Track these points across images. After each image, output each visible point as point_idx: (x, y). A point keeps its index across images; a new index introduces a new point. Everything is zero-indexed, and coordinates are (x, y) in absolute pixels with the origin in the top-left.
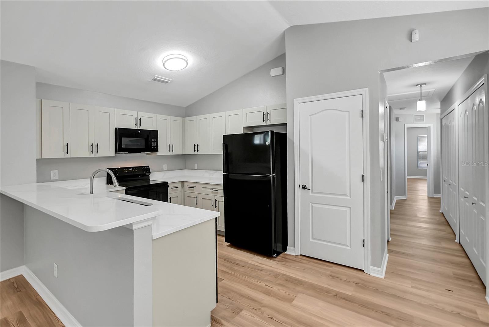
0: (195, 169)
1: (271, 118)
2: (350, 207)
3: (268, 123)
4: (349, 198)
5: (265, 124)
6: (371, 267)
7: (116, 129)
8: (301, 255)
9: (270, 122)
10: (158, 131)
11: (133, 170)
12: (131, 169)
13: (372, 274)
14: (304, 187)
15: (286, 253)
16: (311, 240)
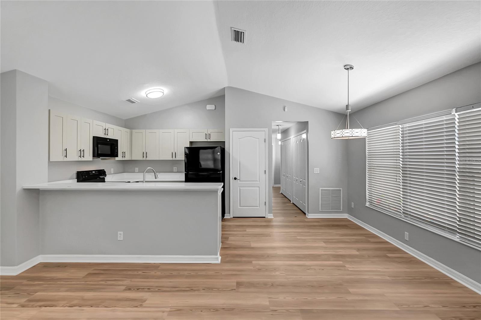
0: (136, 172)
1: (210, 138)
2: (259, 187)
3: (209, 140)
4: (259, 182)
5: (207, 141)
6: (269, 214)
7: (94, 137)
8: (233, 217)
9: (210, 140)
10: (117, 140)
11: (95, 173)
12: (94, 172)
13: (269, 218)
14: (235, 179)
15: (224, 218)
16: (239, 207)
